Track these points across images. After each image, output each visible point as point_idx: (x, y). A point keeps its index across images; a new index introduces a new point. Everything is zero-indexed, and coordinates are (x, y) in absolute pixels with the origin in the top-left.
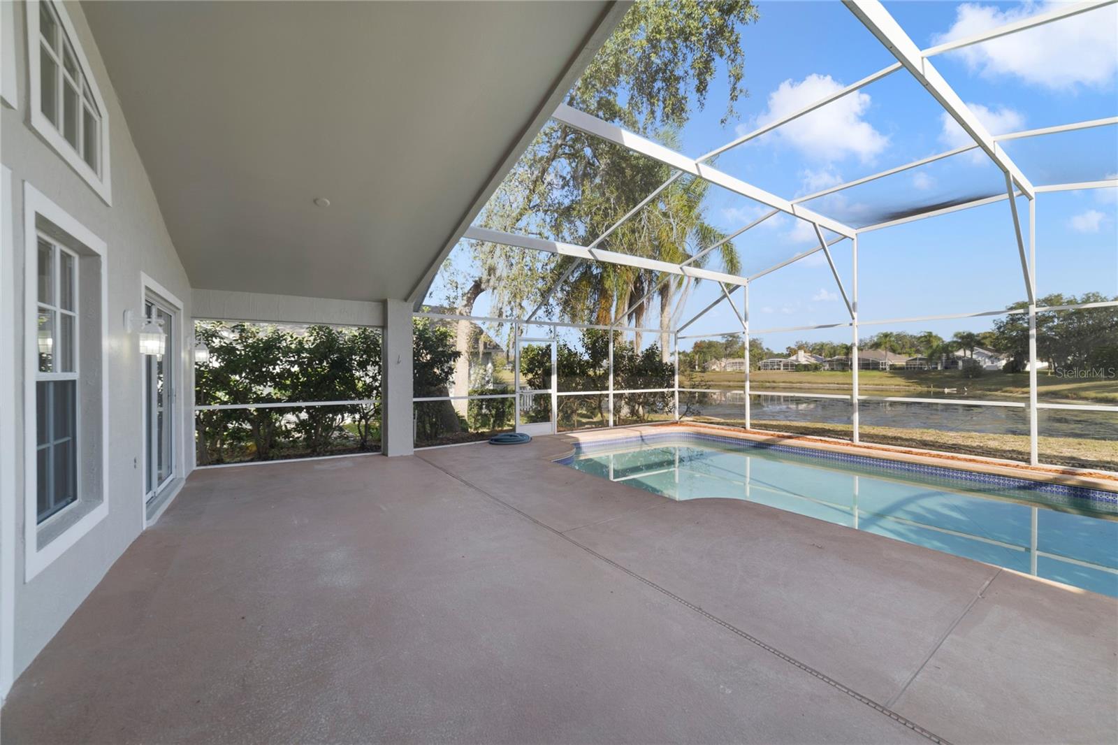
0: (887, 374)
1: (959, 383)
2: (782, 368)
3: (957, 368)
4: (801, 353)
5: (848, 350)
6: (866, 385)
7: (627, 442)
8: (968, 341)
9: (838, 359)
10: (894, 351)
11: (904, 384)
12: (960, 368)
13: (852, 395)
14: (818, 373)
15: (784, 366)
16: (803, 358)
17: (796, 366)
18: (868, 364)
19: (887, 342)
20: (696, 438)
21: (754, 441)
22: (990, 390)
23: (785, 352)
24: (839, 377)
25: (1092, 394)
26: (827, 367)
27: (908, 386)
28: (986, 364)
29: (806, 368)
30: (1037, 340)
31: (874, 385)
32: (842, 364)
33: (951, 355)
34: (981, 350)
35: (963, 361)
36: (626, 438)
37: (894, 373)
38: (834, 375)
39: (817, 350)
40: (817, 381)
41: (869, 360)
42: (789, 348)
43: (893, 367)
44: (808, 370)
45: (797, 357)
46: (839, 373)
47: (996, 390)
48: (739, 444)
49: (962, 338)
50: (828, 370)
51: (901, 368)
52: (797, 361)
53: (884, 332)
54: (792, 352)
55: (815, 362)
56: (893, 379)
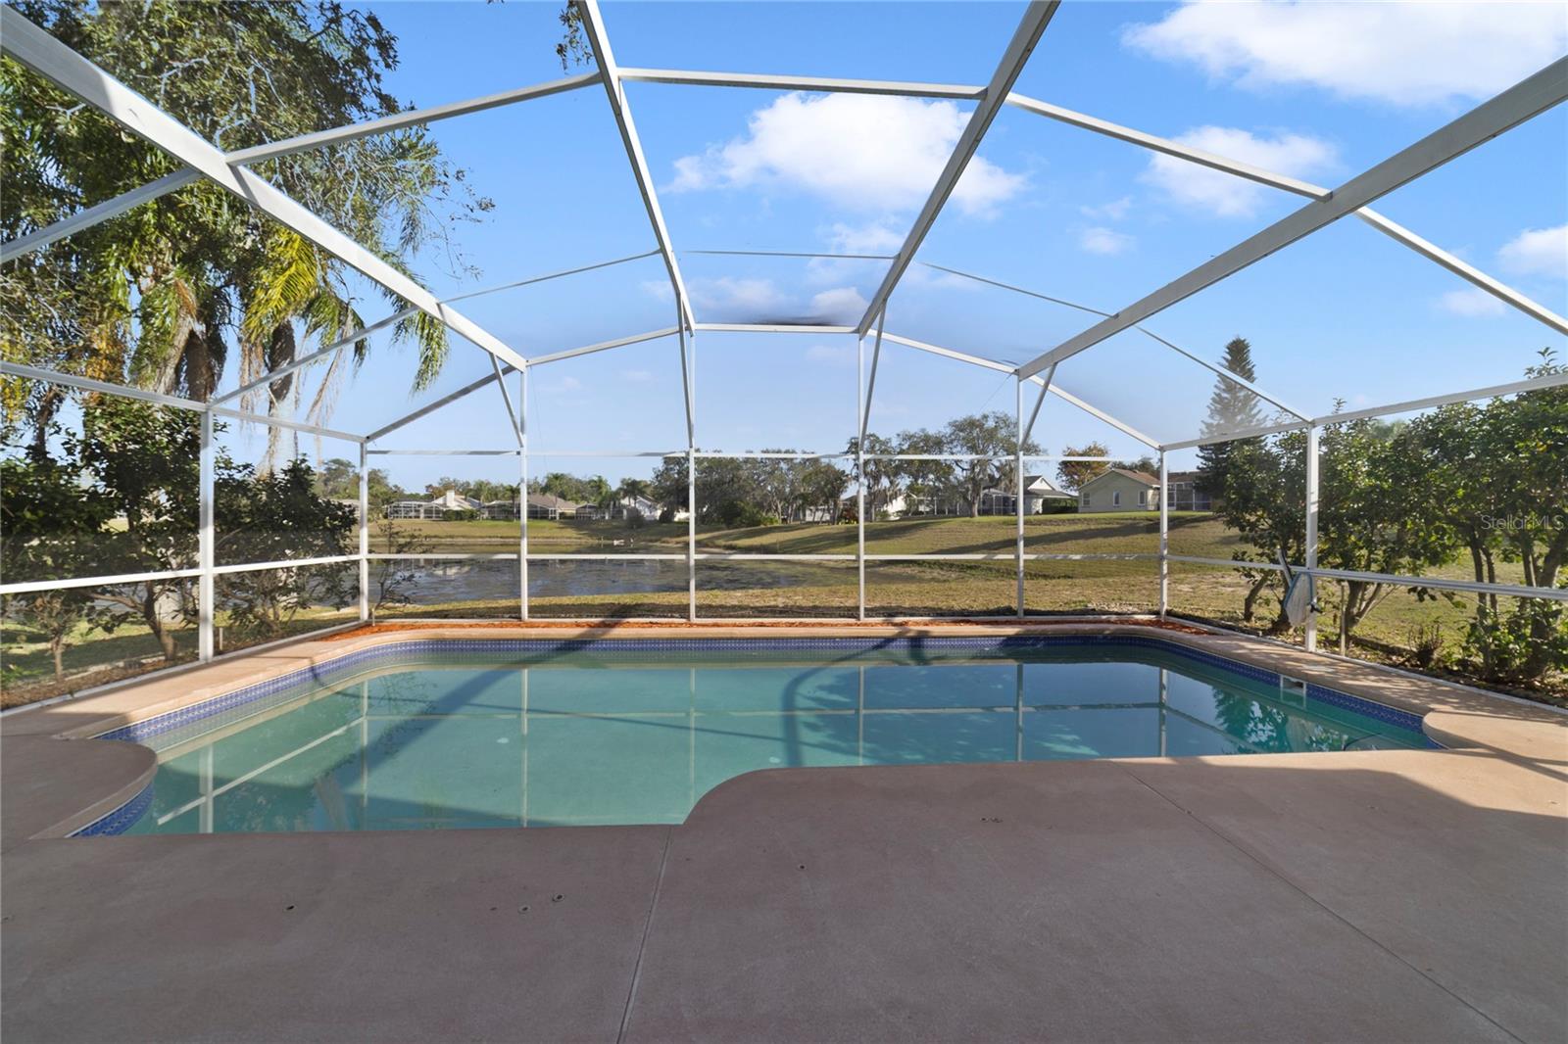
0: (557, 525)
1: (625, 534)
2: (422, 515)
3: (622, 517)
4: (451, 495)
5: (514, 492)
6: (535, 538)
7: (278, 690)
8: (633, 488)
9: (500, 504)
10: (563, 496)
11: (575, 536)
12: (625, 518)
13: (519, 553)
14: (474, 523)
15: (426, 511)
16: (453, 502)
17: (445, 513)
18: (536, 512)
19: (556, 485)
20: (433, 650)
21: (557, 640)
22: (651, 541)
23: (423, 492)
24: (502, 528)
25: (722, 542)
26: (486, 515)
27: (580, 538)
28: (646, 513)
29: (459, 516)
30: (695, 487)
31: (544, 537)
32: (505, 511)
33: (617, 503)
34: (641, 499)
35: (628, 510)
36: (274, 682)
37: (564, 523)
38: (496, 526)
39: (473, 492)
40: (473, 534)
41: (536, 507)
42: (430, 486)
43: (562, 515)
44: (461, 519)
45: (445, 500)
46: (502, 523)
47: (656, 541)
48: (528, 649)
49: (628, 485)
50: (487, 519)
51: (571, 517)
52: (445, 505)
53: (555, 472)
54: (433, 493)
55: (470, 508)
56: (563, 530)
